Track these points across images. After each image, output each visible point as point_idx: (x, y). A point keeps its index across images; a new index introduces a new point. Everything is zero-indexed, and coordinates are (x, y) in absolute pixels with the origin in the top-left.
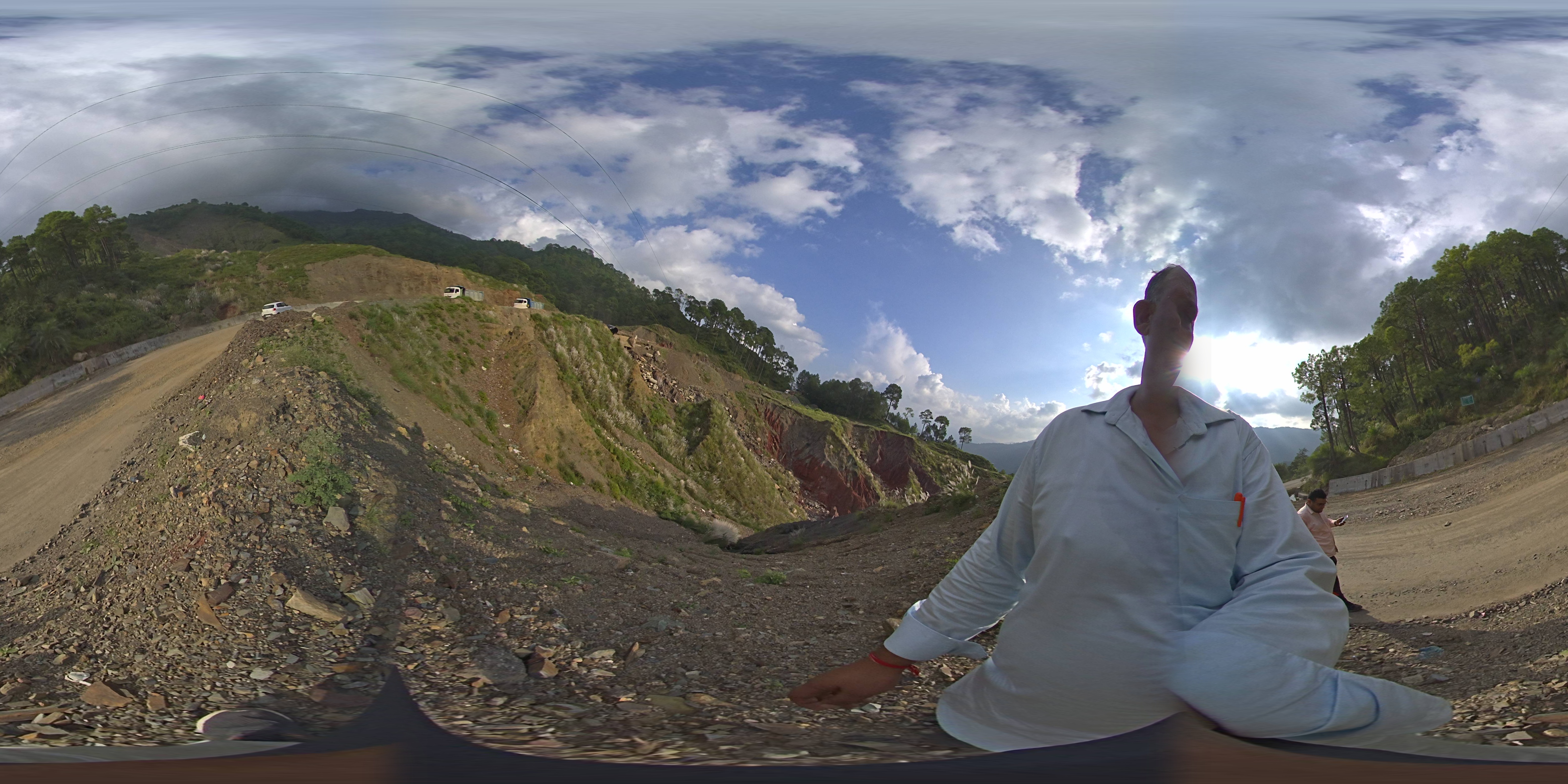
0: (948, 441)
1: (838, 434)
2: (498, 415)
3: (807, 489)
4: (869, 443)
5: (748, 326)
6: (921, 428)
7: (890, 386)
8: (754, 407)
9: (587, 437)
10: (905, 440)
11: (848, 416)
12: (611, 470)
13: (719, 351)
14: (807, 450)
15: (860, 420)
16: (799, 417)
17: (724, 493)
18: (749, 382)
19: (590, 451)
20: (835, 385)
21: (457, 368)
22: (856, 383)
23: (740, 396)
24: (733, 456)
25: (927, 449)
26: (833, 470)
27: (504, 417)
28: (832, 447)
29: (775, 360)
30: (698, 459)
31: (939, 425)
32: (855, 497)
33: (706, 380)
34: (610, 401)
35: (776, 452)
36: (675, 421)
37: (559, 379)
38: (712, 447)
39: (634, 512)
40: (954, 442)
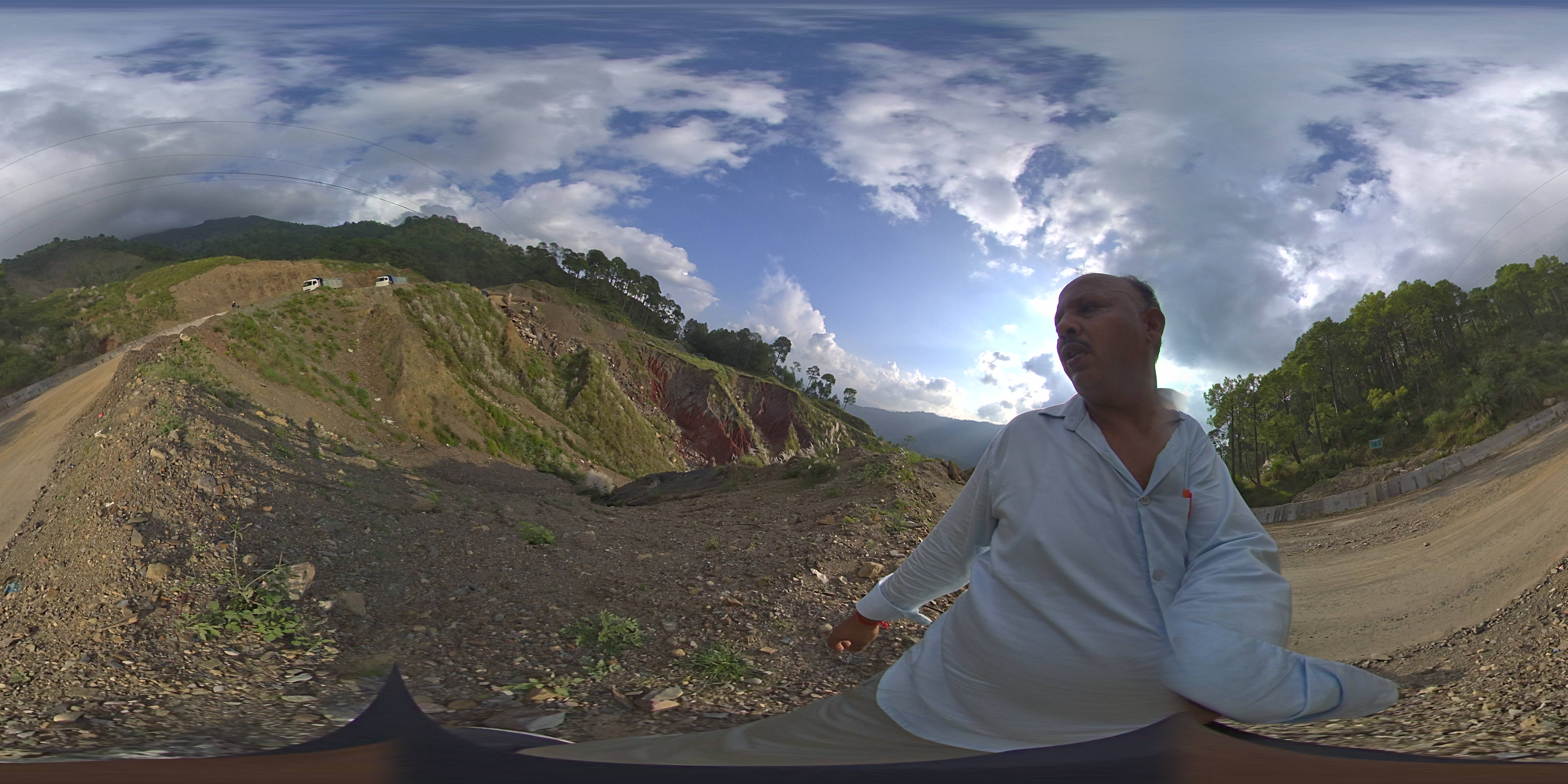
0: (832, 400)
1: (722, 384)
2: (369, 392)
3: (688, 438)
4: (753, 394)
5: (631, 275)
6: (807, 383)
7: (779, 338)
8: (637, 356)
9: (461, 399)
10: (789, 394)
11: (734, 366)
12: (487, 428)
13: (601, 301)
14: (690, 399)
15: (745, 370)
16: (683, 366)
17: (603, 443)
18: (633, 331)
19: (464, 412)
20: (723, 334)
21: (324, 356)
22: (744, 333)
23: (622, 344)
24: (612, 405)
25: (810, 406)
26: (715, 419)
27: (375, 392)
28: (714, 396)
29: (660, 308)
30: (577, 409)
31: (825, 382)
32: (734, 448)
33: (588, 331)
34: (484, 361)
35: (659, 401)
36: (554, 373)
37: (429, 346)
38: (591, 397)
39: (512, 467)
40: (837, 402)
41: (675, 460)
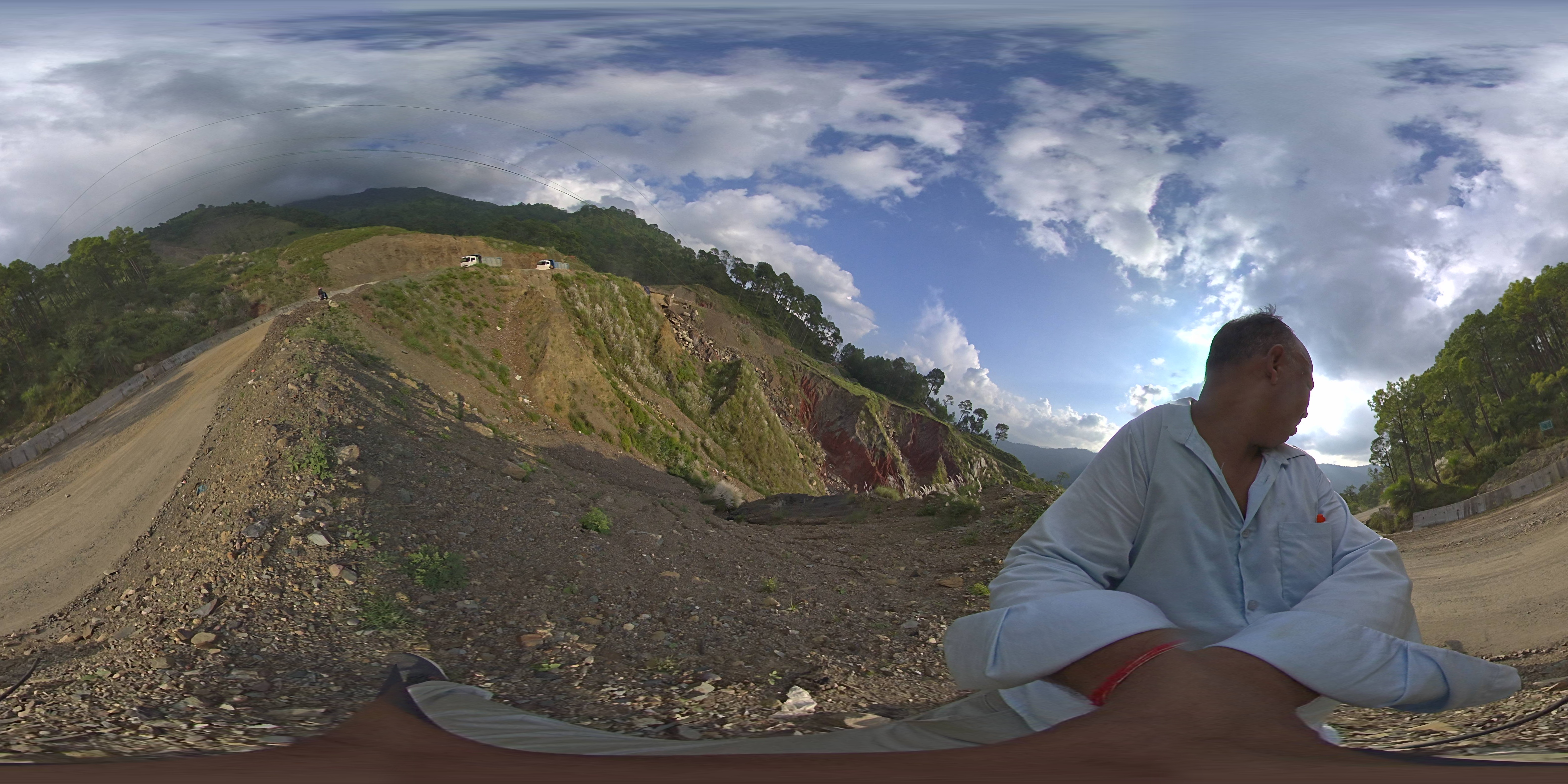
0: (983, 435)
1: (873, 411)
2: (510, 369)
3: (832, 463)
4: (904, 424)
5: (795, 293)
6: (959, 417)
7: (934, 370)
8: (791, 374)
10: (940, 427)
11: (885, 394)
12: (624, 422)
13: (763, 315)
14: (839, 423)
15: (898, 401)
16: (835, 389)
17: (742, 456)
18: (790, 348)
19: (603, 403)
20: (878, 362)
21: (470, 330)
22: (900, 362)
23: (778, 361)
25: (961, 440)
26: (862, 446)
27: (517, 370)
28: (863, 422)
29: (820, 330)
30: (721, 419)
31: (976, 417)
32: (878, 477)
33: (745, 342)
34: (634, 356)
35: (807, 422)
36: (703, 379)
37: (579, 334)
38: (736, 408)
39: (643, 465)
40: (989, 438)
41: (815, 483)
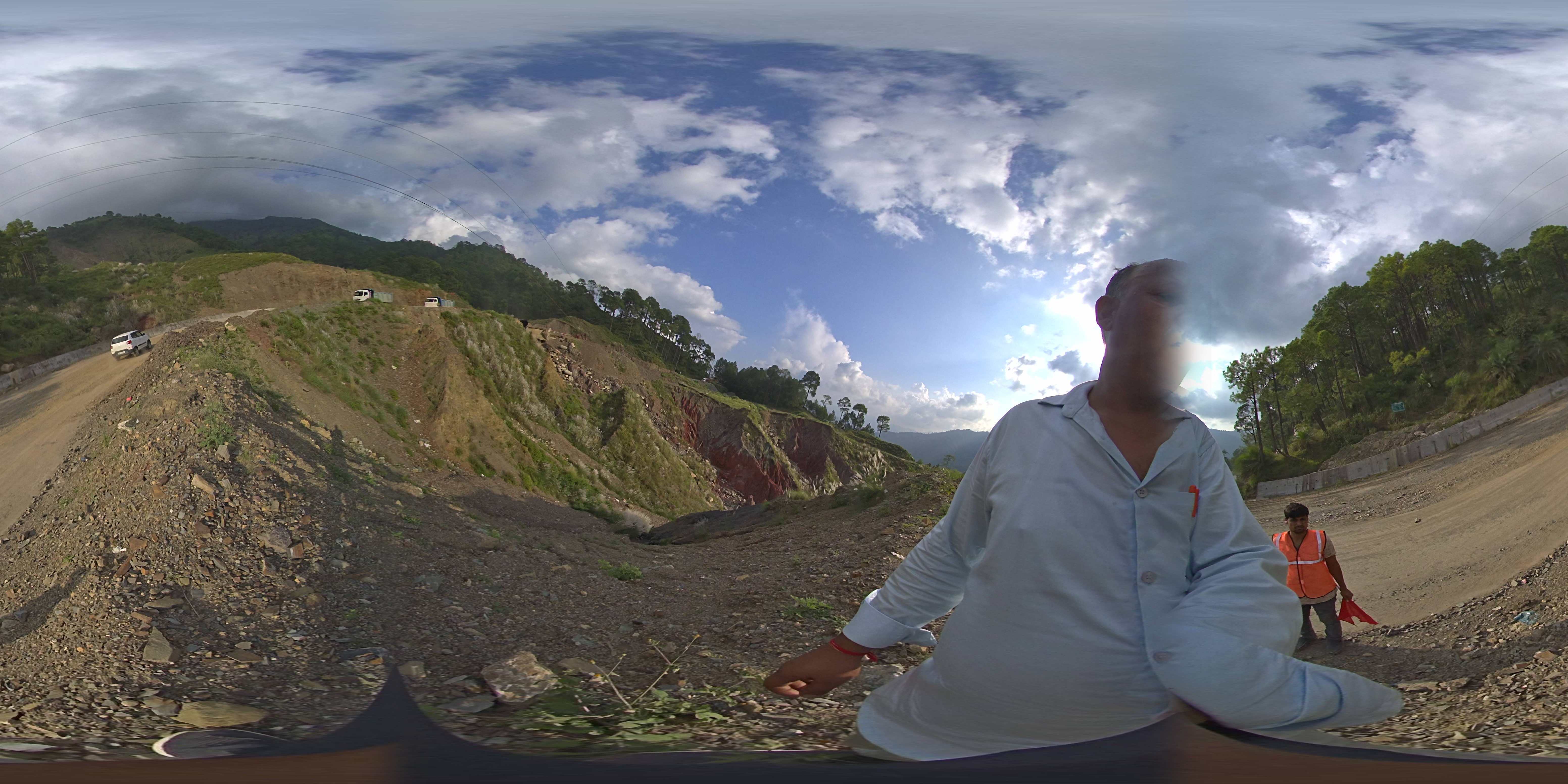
0: (866, 429)
1: (755, 422)
2: (409, 412)
3: (724, 478)
4: (787, 430)
5: (663, 315)
6: (839, 416)
7: (808, 373)
8: (671, 396)
9: (498, 430)
10: (823, 428)
11: (766, 404)
12: (523, 462)
13: (635, 340)
14: (724, 438)
15: (778, 407)
16: (716, 406)
17: (639, 482)
18: (665, 371)
19: (501, 444)
20: (752, 372)
21: (367, 368)
22: (774, 370)
23: (655, 385)
24: (648, 445)
25: (845, 437)
26: (750, 458)
27: (415, 413)
28: (748, 434)
29: (692, 349)
30: (613, 449)
31: (857, 413)
32: (772, 485)
33: (622, 370)
34: (523, 394)
35: (693, 442)
36: (589, 411)
37: (469, 373)
38: (626, 437)
39: (547, 503)
40: (872, 431)
41: (712, 500)
